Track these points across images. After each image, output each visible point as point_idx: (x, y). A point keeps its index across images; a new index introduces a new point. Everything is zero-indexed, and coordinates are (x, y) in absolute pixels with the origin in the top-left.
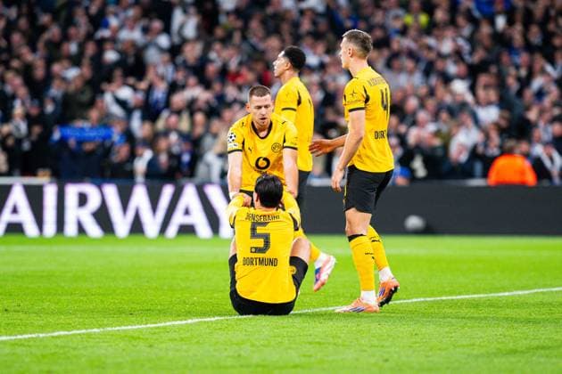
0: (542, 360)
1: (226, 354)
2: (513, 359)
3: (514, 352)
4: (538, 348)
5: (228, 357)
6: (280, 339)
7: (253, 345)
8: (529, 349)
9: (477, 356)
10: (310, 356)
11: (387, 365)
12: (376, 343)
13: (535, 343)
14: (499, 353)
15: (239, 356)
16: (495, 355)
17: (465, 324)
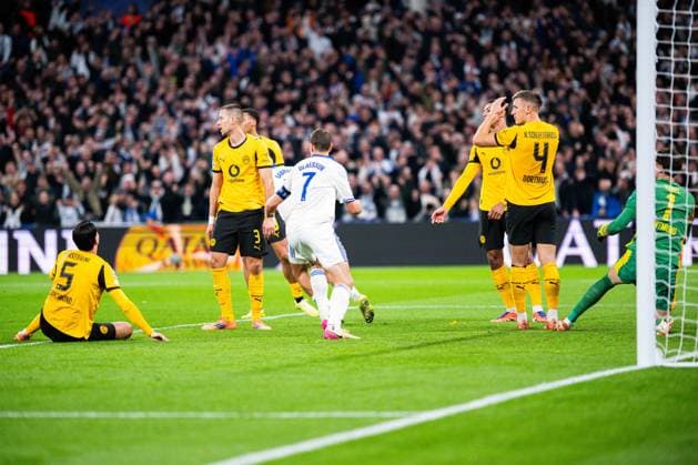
0: (292, 376)
1: (18, 377)
2: (267, 376)
3: (267, 370)
4: (288, 366)
5: (21, 379)
6: (64, 363)
7: (42, 369)
8: (281, 367)
9: (236, 374)
10: (92, 377)
11: (159, 384)
12: (148, 364)
13: (285, 362)
14: (255, 371)
15: (31, 378)
16: (253, 373)
17: (225, 346)
